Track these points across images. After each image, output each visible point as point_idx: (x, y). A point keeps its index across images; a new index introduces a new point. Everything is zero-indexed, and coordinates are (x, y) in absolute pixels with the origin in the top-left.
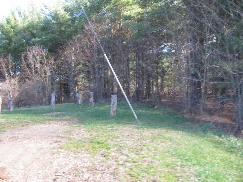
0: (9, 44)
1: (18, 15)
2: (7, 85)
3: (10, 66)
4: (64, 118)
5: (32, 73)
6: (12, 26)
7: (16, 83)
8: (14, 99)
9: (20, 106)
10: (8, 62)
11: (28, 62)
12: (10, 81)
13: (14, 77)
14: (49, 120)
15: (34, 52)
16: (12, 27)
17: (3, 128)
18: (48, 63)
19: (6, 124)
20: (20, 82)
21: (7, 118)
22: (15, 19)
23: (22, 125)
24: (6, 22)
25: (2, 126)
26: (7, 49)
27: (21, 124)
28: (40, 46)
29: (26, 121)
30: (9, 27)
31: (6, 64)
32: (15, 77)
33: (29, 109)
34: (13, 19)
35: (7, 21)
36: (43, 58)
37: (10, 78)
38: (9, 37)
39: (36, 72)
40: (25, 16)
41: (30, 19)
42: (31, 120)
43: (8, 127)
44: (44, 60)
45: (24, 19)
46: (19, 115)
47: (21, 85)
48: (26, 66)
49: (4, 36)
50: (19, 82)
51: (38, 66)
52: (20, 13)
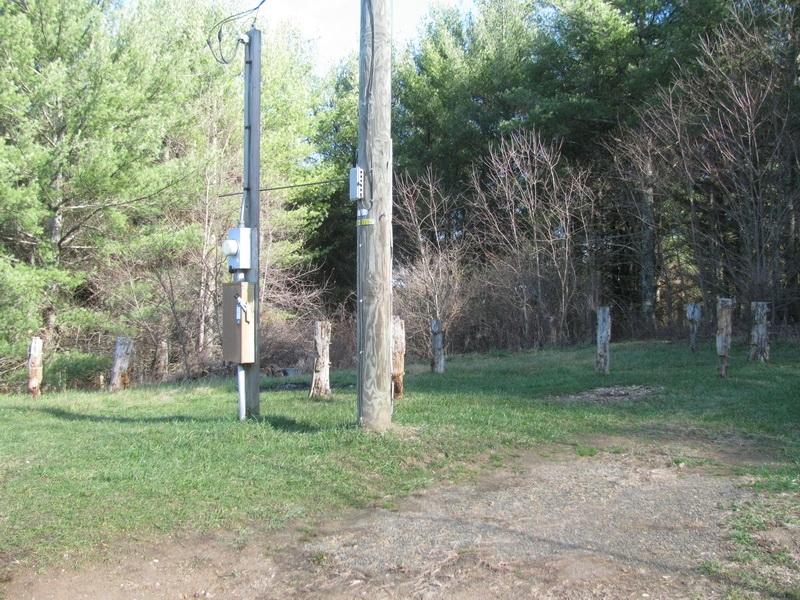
0: (428, 140)
1: (453, 39)
2: (423, 275)
3: (434, 210)
4: (672, 422)
5: (507, 229)
6: (433, 78)
7: (454, 265)
8: (446, 326)
9: (469, 351)
10: (427, 194)
11: (495, 194)
12: (431, 262)
13: (447, 245)
14: (608, 430)
15: (513, 154)
16: (434, 83)
17: (414, 472)
18: (568, 192)
19: (425, 455)
20: (467, 262)
21: (427, 419)
22: (445, 57)
23: (493, 458)
24: (415, 69)
25: (409, 460)
26: (420, 156)
27: (488, 450)
28: (533, 133)
29: (509, 436)
30: (424, 83)
31: (419, 202)
32: (450, 247)
33: (503, 364)
34: (436, 57)
35: (419, 64)
36: (544, 175)
37: (434, 251)
38: (427, 117)
39: (524, 226)
40: (473, 41)
41: (490, 50)
42: (531, 433)
43: (432, 465)
44: (550, 183)
45: (473, 52)
46: (476, 398)
47: (470, 274)
48: (486, 206)
49: (410, 114)
50: (463, 262)
51: (530, 203)
52: (457, 34)
